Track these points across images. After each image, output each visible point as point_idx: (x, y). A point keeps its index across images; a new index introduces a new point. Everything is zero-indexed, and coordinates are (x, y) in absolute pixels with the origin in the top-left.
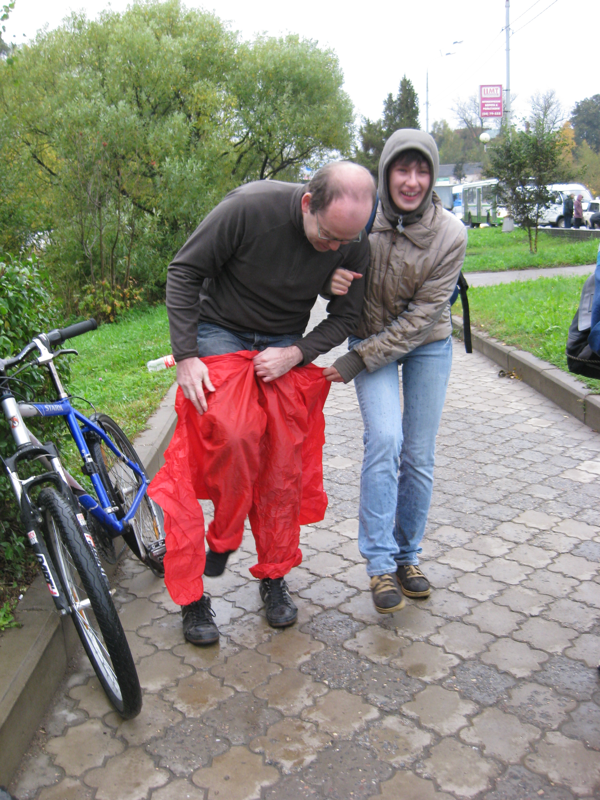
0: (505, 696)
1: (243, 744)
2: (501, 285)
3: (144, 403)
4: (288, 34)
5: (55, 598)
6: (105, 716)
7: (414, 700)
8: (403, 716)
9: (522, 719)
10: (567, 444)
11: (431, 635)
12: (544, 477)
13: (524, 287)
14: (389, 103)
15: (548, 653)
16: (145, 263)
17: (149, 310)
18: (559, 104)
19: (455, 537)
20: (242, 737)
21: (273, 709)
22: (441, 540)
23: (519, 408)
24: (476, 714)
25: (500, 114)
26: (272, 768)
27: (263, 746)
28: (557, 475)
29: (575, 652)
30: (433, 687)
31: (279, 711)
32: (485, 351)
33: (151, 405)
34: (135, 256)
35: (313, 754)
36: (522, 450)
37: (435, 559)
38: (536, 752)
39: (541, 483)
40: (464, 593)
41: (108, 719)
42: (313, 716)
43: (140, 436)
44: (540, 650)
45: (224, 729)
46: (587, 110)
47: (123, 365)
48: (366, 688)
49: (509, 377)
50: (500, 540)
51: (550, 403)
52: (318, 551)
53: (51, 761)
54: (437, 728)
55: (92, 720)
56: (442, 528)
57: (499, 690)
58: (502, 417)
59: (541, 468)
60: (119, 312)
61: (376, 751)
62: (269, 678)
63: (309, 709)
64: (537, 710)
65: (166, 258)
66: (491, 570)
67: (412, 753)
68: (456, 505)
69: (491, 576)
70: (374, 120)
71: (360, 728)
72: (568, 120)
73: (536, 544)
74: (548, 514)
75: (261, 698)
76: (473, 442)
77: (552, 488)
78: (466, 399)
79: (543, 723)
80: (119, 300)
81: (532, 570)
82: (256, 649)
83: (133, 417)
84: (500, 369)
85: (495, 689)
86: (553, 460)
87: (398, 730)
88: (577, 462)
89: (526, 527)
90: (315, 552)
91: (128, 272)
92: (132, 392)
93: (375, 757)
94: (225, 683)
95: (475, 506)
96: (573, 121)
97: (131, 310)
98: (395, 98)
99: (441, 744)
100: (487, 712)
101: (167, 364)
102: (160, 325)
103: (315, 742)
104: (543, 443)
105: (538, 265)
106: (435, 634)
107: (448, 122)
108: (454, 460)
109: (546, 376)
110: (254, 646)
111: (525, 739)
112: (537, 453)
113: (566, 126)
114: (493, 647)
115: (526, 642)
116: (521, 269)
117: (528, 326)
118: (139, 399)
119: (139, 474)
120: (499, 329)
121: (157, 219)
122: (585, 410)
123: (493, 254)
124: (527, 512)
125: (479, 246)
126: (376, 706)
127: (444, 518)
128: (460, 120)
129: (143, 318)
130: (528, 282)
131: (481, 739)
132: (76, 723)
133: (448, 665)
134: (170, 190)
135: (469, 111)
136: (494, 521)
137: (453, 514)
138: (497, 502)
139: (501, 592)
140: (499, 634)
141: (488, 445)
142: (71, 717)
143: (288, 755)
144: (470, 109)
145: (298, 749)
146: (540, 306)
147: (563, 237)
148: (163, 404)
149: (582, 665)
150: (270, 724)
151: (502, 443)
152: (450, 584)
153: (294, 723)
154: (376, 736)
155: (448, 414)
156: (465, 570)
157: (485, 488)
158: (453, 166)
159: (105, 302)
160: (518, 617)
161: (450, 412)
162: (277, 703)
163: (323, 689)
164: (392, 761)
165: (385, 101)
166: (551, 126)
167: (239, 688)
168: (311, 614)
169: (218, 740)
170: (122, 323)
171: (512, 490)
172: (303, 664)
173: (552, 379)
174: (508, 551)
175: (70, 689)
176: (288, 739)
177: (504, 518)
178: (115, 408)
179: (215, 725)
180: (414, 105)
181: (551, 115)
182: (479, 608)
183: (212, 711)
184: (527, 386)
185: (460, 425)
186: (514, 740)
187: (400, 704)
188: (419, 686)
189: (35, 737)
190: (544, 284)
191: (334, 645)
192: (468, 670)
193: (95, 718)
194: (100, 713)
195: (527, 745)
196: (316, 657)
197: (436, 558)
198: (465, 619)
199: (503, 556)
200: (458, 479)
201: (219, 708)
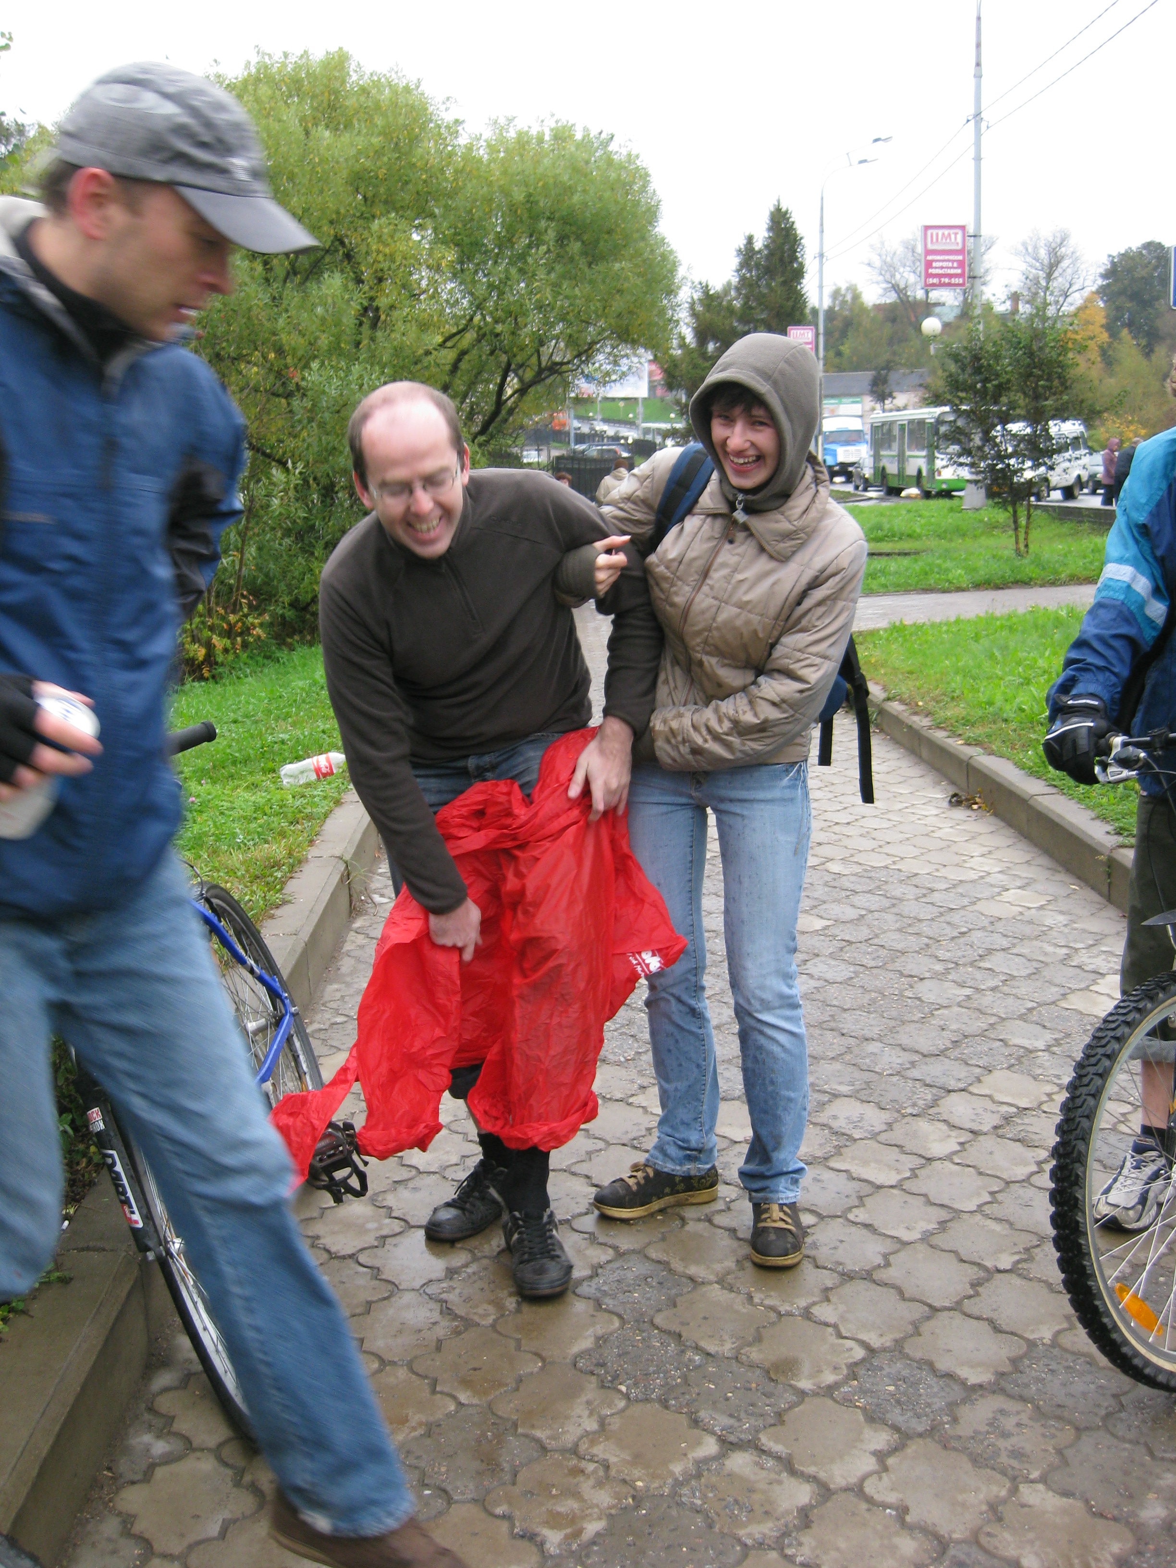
0: (946, 1419)
1: (475, 1501)
2: (958, 621)
3: (277, 849)
4: (553, 125)
5: (135, 1232)
6: (221, 1445)
7: (782, 1423)
8: (762, 1452)
9: (977, 1461)
10: (1075, 941)
11: (814, 1304)
12: (1030, 1005)
13: (1002, 627)
14: (748, 254)
15: (1027, 1340)
16: (272, 566)
17: (278, 654)
18: (1077, 259)
19: (861, 1119)
20: (471, 1486)
21: (526, 1436)
22: (835, 1124)
23: (986, 869)
24: (895, 1450)
25: (961, 281)
26: (525, 1544)
27: (510, 1503)
28: (1053, 1003)
29: (1076, 1339)
30: (818, 1400)
31: (538, 1441)
32: (925, 753)
33: (290, 855)
34: (252, 551)
35: (600, 1519)
36: (990, 951)
37: (823, 1161)
38: (1000, 1519)
39: (1022, 1017)
40: (876, 1224)
41: (226, 1452)
42: (599, 1450)
43: (272, 917)
44: (1013, 1333)
45: (438, 1473)
46: (1130, 271)
47: (233, 770)
48: (694, 1400)
49: (969, 807)
50: (943, 1127)
51: (1044, 860)
52: (608, 1144)
53: (125, 1527)
54: (822, 1475)
55: (198, 1454)
56: (838, 1102)
57: (935, 1407)
58: (954, 886)
59: (1024, 988)
60: (220, 659)
61: (712, 1514)
62: (520, 1380)
63: (592, 1437)
64: (1002, 1444)
65: (312, 554)
66: (926, 1184)
67: (778, 1519)
68: (863, 1058)
69: (925, 1195)
70: (716, 286)
71: (685, 1472)
72: (1094, 289)
73: (1010, 1136)
74: (1035, 1078)
75: (505, 1416)
76: (897, 936)
77: (1044, 1027)
78: (886, 849)
79: (1013, 1468)
80: (220, 635)
81: (1002, 1184)
82: (493, 1326)
83: (257, 877)
84: (952, 790)
85: (929, 1405)
86: (1046, 973)
87: (752, 1477)
88: (1093, 976)
89: (994, 1102)
90: (601, 1145)
91: (239, 582)
92: (253, 825)
93: (710, 1526)
94: (438, 1389)
95: (899, 1061)
96: (1102, 291)
97: (244, 656)
98: (758, 245)
99: (829, 1504)
100: (912, 1448)
101: (318, 771)
102: (303, 689)
103: (604, 1498)
104: (1030, 939)
105: (1031, 579)
106: (821, 1302)
107: (860, 288)
108: (861, 969)
109: (1039, 808)
110: (490, 1320)
111: (981, 1496)
112: (1017, 959)
113: (1088, 301)
114: (926, 1328)
115: (987, 1319)
116: (997, 588)
117: (1008, 707)
118: (266, 842)
119: (279, 996)
120: (953, 712)
121: (296, 480)
122: (1109, 875)
123: (946, 554)
124: (997, 1074)
125: (918, 537)
126: (713, 1433)
127: (841, 1083)
128: (885, 285)
129: (266, 671)
130: (1010, 617)
131: (901, 1496)
132: (168, 1459)
133: (844, 1360)
134: (322, 425)
135: (901, 270)
136: (934, 1090)
137: (857, 1074)
138: (942, 1053)
139: (943, 1225)
140: (937, 1304)
141: (926, 940)
142: (160, 1447)
143: (555, 1520)
144: (904, 266)
145: (572, 1510)
146: (1031, 667)
147: (1080, 522)
148: (313, 852)
149: (1088, 1363)
150: (522, 1465)
151: (953, 938)
152: (850, 1209)
153: (565, 1463)
154: (713, 1488)
155: (853, 878)
156: (878, 1182)
157: (918, 1025)
158: (869, 375)
159: (195, 639)
160: (973, 1273)
161: (856, 875)
162: (533, 1426)
163: (617, 1401)
164: (741, 1532)
165: (740, 250)
166: (1061, 299)
167: (463, 1397)
168: (595, 1261)
169: (427, 1492)
170: (226, 681)
171: (969, 1030)
172: (580, 1355)
173: (1051, 815)
174: (958, 1148)
175: (155, 1395)
176: (554, 1492)
177: (953, 1084)
178: (223, 858)
179: (422, 1464)
180: (796, 258)
181: (1060, 279)
182: (902, 1255)
183: (416, 1439)
184: (1002, 824)
185: (874, 902)
186: (960, 1498)
187: (757, 1431)
188: (790, 1397)
189: (95, 1483)
190: (1040, 622)
191: (637, 1321)
192: (881, 1369)
193: (202, 1450)
194: (212, 1441)
195: (984, 1508)
196: (605, 1341)
197: (826, 1159)
198: (877, 1275)
199: (949, 1158)
200: (869, 1008)
201: (428, 1434)
